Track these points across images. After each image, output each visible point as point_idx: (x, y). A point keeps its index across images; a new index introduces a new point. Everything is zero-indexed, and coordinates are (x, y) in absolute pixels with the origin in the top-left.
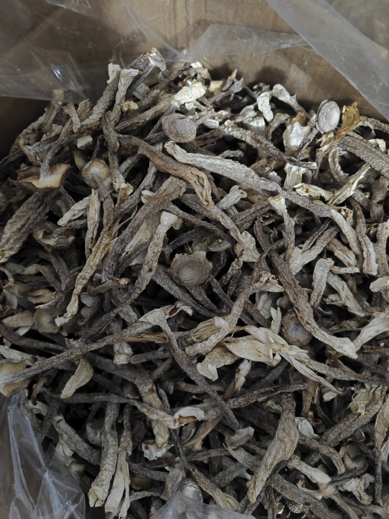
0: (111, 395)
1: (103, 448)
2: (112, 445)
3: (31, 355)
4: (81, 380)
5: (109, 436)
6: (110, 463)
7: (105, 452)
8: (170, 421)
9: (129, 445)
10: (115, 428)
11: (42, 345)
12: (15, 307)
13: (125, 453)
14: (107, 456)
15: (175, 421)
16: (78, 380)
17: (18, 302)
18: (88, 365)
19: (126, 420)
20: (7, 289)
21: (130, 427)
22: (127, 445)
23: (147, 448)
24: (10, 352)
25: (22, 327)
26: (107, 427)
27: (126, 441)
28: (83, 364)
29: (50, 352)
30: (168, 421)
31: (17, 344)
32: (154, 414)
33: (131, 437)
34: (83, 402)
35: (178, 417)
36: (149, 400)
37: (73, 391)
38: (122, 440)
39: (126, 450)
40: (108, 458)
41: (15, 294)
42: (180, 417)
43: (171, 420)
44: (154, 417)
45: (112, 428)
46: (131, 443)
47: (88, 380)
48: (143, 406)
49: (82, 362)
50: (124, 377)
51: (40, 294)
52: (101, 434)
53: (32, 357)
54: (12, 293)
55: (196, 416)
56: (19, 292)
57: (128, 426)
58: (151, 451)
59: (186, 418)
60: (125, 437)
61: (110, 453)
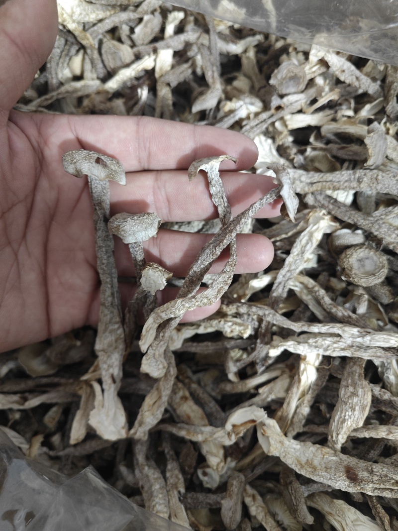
1: (143, 487)
2: (155, 479)
5: (146, 468)
6: (161, 502)
7: (147, 491)
8: (223, 437)
9: (179, 479)
13: (176, 492)
14: (152, 495)
15: (229, 434)
19: (167, 448)
21: (175, 457)
22: (177, 480)
23: (205, 474)
26: (141, 458)
27: (174, 476)
30: (219, 437)
32: (198, 433)
33: (179, 468)
35: (231, 428)
38: (168, 475)
39: (177, 488)
40: (155, 497)
42: (234, 426)
43: (224, 434)
44: (199, 438)
45: (148, 458)
46: (180, 476)
48: (180, 428)
55: (254, 418)
57: (172, 455)
58: (211, 477)
59: (242, 425)
60: (171, 470)
61: (155, 489)
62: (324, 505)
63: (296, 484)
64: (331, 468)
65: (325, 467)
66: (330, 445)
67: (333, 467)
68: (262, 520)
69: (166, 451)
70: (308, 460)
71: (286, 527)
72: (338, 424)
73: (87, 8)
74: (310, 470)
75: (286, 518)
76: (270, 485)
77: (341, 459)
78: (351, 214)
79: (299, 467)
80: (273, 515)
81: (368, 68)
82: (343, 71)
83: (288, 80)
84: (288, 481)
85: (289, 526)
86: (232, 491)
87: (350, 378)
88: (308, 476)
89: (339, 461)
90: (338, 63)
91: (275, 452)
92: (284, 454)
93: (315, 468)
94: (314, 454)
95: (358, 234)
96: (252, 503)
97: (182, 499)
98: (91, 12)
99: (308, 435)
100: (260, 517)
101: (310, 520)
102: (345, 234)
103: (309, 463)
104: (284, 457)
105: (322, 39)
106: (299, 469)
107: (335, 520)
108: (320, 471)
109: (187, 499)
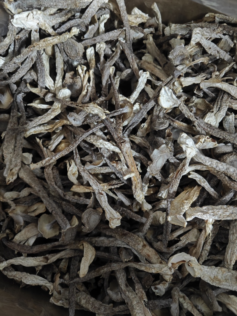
0: (112, 265)
1: (127, 303)
2: (133, 298)
3: (43, 257)
4: (89, 258)
5: (127, 293)
6: (139, 312)
7: (130, 306)
8: (167, 270)
9: (143, 294)
10: (128, 285)
11: (49, 246)
12: (22, 223)
13: (143, 302)
14: (133, 308)
15: (170, 268)
16: (88, 259)
17: (23, 219)
18: (90, 247)
19: (133, 276)
20: (12, 212)
22: (142, 295)
23: (156, 288)
24: (26, 260)
25: (31, 237)
26: (123, 287)
27: (140, 292)
28: (86, 246)
29: (57, 249)
31: (31, 252)
32: (152, 268)
33: (142, 287)
34: (94, 277)
35: (171, 265)
36: (146, 253)
37: (87, 269)
38: (137, 292)
39: (143, 299)
40: (135, 309)
41: (19, 214)
44: (153, 271)
45: (127, 286)
46: (144, 292)
47: (94, 257)
48: (141, 266)
49: (85, 245)
50: (118, 246)
51: (35, 208)
52: (121, 293)
53: (44, 258)
54: (16, 214)
56: (21, 212)
57: (137, 280)
58: (160, 290)
59: (177, 263)
60: (138, 289)
61: (134, 305)
62: (224, 299)
63: (210, 291)
64: (228, 279)
65: (225, 279)
66: (227, 267)
67: (229, 278)
68: (191, 310)
69: (133, 278)
70: (214, 276)
71: (203, 312)
72: (231, 255)
73: (49, 17)
74: (217, 282)
75: (203, 308)
76: (191, 290)
77: (232, 274)
78: (221, 133)
79: (212, 281)
80: (196, 307)
81: (221, 44)
82: (210, 48)
83: (179, 56)
84: (205, 290)
85: (205, 312)
86: (176, 298)
87: (234, 229)
88: (217, 286)
89: (232, 275)
90: (207, 44)
91: (198, 275)
92: (203, 276)
93: (219, 281)
94: (217, 272)
95: (229, 146)
96: (184, 301)
97: (147, 305)
98: (53, 20)
99: (210, 261)
100: (190, 309)
101: (220, 309)
102: (222, 146)
103: (216, 278)
104: (203, 277)
105: (198, 31)
106: (212, 283)
107: (232, 307)
108: (223, 282)
109: (149, 304)
